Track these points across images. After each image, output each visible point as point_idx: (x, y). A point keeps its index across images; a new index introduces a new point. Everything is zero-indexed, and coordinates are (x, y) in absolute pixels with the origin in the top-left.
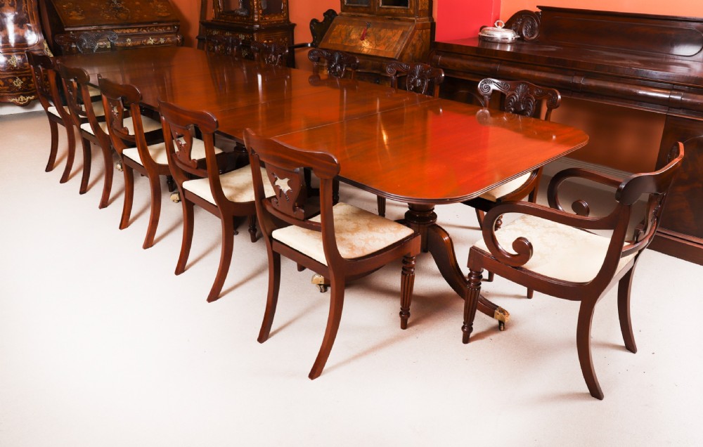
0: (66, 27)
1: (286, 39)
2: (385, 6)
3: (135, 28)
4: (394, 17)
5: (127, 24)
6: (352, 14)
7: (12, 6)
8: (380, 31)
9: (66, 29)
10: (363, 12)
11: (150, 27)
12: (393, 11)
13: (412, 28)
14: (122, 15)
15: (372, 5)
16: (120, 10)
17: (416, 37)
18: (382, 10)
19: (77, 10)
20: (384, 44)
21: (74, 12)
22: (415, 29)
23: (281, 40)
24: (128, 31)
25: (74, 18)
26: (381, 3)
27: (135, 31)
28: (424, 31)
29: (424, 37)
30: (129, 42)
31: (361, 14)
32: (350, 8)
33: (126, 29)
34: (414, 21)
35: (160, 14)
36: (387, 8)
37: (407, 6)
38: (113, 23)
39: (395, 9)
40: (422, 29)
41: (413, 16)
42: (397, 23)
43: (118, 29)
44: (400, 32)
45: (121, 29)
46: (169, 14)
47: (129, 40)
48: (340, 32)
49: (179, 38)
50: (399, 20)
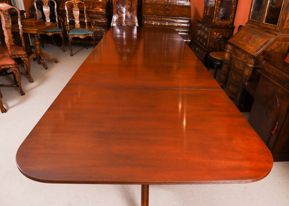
0: (144, 15)
1: (228, 34)
2: (266, 23)
3: (171, 18)
4: (268, 31)
5: (168, 16)
6: (251, 25)
7: (129, 4)
8: (257, 38)
9: (144, 16)
10: (256, 25)
11: (177, 19)
12: (269, 27)
13: (273, 39)
14: (168, 12)
15: (260, 21)
16: (167, 10)
17: (275, 45)
18: (264, 26)
19: (151, 8)
20: (254, 46)
21: (150, 9)
22: (276, 40)
23: (225, 33)
24: (168, 19)
25: (149, 11)
26: (264, 21)
27: (171, 19)
28: (284, 42)
29: (283, 46)
30: (167, 24)
31: (255, 26)
32: (251, 22)
33: (167, 18)
34: (277, 35)
35: (184, 13)
36: (266, 25)
37: (276, 24)
38: (162, 15)
39: (270, 26)
40: (283, 41)
41: (278, 31)
42: (268, 34)
43: (164, 18)
44: (266, 40)
45: (165, 18)
46: (187, 14)
47: (167, 23)
48: (240, 35)
49: (189, 25)
50: (270, 33)
